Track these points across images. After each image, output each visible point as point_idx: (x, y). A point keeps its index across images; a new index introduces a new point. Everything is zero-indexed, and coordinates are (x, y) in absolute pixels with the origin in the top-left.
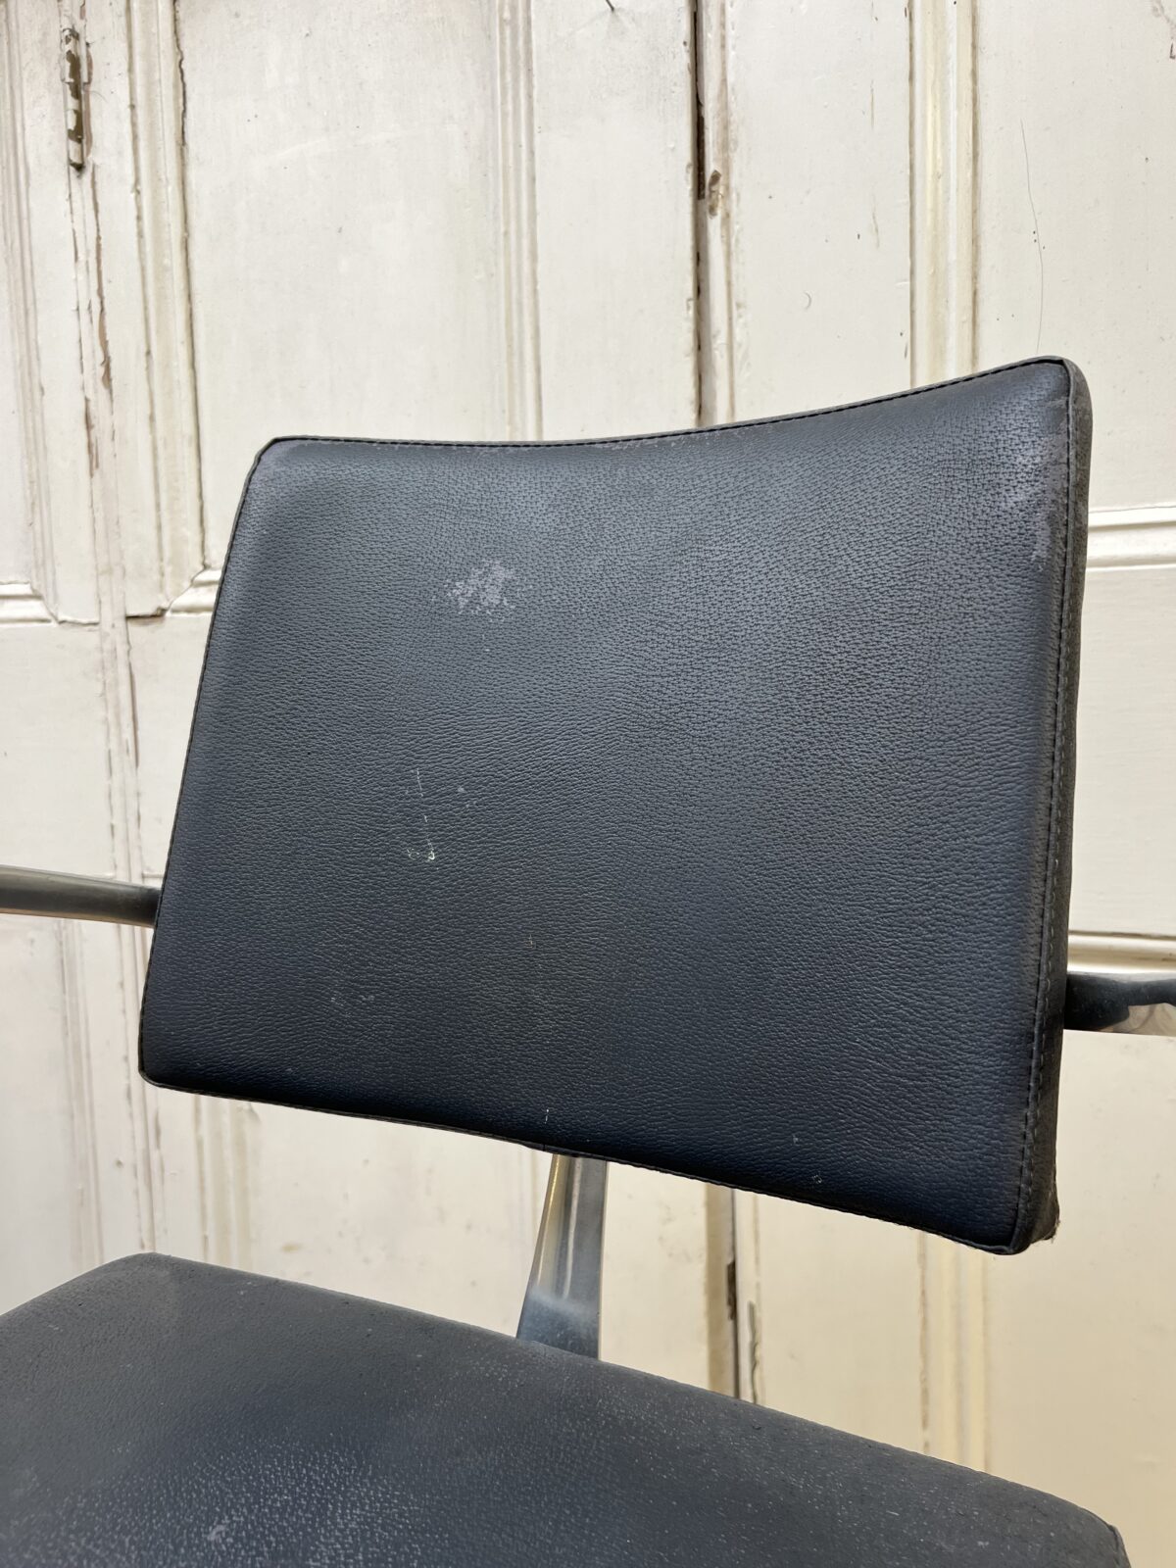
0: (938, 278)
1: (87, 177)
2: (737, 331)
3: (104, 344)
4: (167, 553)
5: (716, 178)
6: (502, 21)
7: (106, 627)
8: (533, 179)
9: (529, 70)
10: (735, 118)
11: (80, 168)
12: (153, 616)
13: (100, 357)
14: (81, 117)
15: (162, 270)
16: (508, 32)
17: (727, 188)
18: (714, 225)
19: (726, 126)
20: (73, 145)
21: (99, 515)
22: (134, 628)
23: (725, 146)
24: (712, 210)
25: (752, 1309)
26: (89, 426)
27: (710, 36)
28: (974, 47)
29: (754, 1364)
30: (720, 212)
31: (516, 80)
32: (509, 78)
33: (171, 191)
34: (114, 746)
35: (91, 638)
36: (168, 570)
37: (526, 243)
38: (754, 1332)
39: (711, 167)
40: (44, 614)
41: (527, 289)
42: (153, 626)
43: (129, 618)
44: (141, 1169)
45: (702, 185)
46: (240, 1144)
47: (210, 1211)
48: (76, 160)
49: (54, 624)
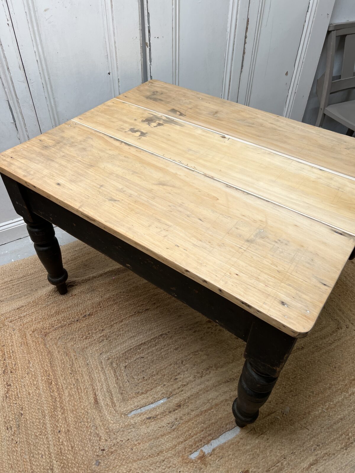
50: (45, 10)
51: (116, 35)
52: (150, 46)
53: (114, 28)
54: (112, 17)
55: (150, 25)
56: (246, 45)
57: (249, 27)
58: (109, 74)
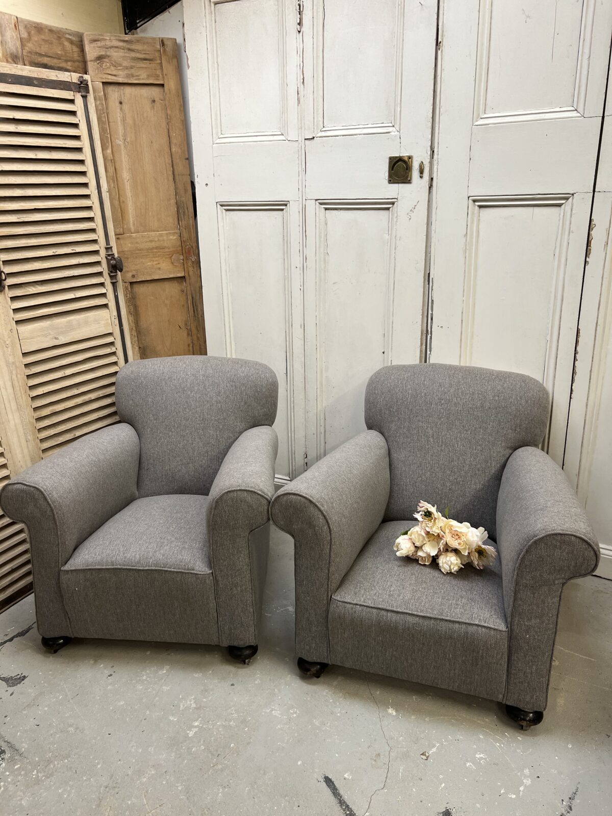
0: (481, 65)
1: (301, 33)
2: (442, 75)
3: (303, 74)
4: (315, 124)
5: (440, 42)
6: (399, 5)
7: (300, 141)
8: (403, 40)
9: (404, 16)
10: (445, 30)
11: (299, 32)
12: (311, 139)
13: (302, 77)
14: (301, 19)
15: (317, 56)
16: (400, 7)
17: (442, 44)
18: (439, 52)
19: (443, 32)
20: (299, 26)
21: (299, 115)
22: (306, 141)
23: (442, 36)
24: (439, 49)
25: (432, 278)
26: (298, 94)
27: (441, 12)
28: (491, 18)
29: (432, 290)
30: (441, 49)
31: (401, 17)
32: (399, 17)
33: (321, 38)
34: (300, 169)
35: (296, 144)
36: (315, 128)
37: (401, 54)
38: (432, 284)
39: (439, 40)
40: (285, 139)
41: (400, 65)
42: (312, 141)
43: (305, 139)
44: (302, 269)
45: (438, 43)
46: (325, 260)
47: (317, 276)
48: (299, 30)
49: (287, 141)
50: (334, 283)
51: (394, 316)
52: (431, 334)
53: (393, 309)
54: (393, 298)
55: (433, 313)
56: (576, 362)
57: (580, 339)
58: (384, 353)
